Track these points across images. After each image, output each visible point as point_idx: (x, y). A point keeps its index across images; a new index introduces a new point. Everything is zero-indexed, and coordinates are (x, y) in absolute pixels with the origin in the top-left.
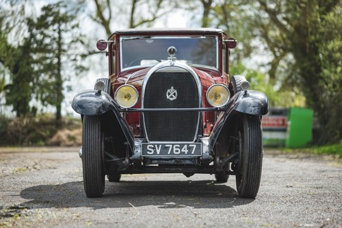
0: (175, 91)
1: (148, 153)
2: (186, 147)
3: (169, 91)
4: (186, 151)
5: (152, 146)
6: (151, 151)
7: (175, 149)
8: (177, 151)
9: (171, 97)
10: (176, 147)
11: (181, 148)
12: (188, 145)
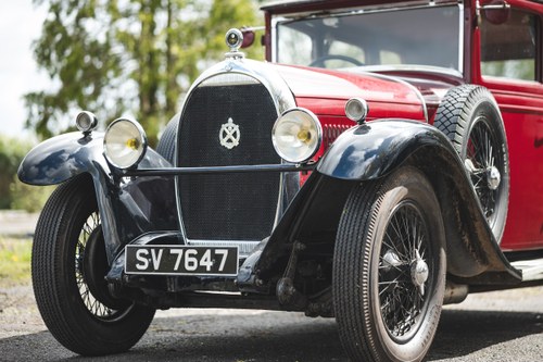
0: (237, 128)
1: (138, 266)
2: (208, 253)
3: (224, 127)
4: (209, 264)
5: (146, 252)
6: (142, 263)
7: (187, 260)
8: (191, 264)
9: (230, 141)
10: (191, 255)
11: (199, 257)
12: (213, 250)
